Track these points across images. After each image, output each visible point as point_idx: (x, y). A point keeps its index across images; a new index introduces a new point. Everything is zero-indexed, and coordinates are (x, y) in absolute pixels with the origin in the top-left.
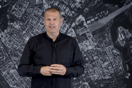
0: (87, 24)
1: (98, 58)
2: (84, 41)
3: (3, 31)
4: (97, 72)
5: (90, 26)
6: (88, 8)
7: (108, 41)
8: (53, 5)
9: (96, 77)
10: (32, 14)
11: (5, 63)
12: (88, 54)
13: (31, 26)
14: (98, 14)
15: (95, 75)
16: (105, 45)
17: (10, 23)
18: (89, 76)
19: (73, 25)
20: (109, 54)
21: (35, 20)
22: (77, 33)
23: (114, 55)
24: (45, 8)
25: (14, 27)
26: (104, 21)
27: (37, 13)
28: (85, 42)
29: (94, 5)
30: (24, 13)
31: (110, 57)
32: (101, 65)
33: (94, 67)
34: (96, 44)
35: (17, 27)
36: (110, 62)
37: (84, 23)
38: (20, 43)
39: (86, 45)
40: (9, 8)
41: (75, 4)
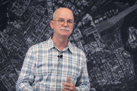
0: (95, 24)
1: (106, 61)
2: (91, 42)
3: (2, 31)
4: (105, 76)
5: (98, 26)
6: (96, 6)
7: (118, 42)
8: (57, 2)
9: (104, 82)
10: (34, 12)
11: (4, 66)
12: (95, 57)
13: (33, 25)
14: (106, 12)
15: (104, 80)
16: (115, 46)
17: (10, 22)
18: (96, 81)
19: (80, 24)
20: (119, 57)
21: (37, 19)
22: (84, 34)
23: (124, 58)
24: (48, 6)
25: (14, 27)
26: (114, 21)
27: (40, 12)
28: (92, 44)
29: (102, 3)
30: (25, 11)
31: (120, 60)
32: (109, 69)
33: (102, 71)
34: (104, 45)
35: (18, 27)
36: (119, 66)
37: (91, 23)
38: (20, 44)
39: (94, 47)
40: (9, 6)
41: (82, 2)
